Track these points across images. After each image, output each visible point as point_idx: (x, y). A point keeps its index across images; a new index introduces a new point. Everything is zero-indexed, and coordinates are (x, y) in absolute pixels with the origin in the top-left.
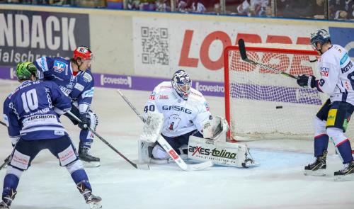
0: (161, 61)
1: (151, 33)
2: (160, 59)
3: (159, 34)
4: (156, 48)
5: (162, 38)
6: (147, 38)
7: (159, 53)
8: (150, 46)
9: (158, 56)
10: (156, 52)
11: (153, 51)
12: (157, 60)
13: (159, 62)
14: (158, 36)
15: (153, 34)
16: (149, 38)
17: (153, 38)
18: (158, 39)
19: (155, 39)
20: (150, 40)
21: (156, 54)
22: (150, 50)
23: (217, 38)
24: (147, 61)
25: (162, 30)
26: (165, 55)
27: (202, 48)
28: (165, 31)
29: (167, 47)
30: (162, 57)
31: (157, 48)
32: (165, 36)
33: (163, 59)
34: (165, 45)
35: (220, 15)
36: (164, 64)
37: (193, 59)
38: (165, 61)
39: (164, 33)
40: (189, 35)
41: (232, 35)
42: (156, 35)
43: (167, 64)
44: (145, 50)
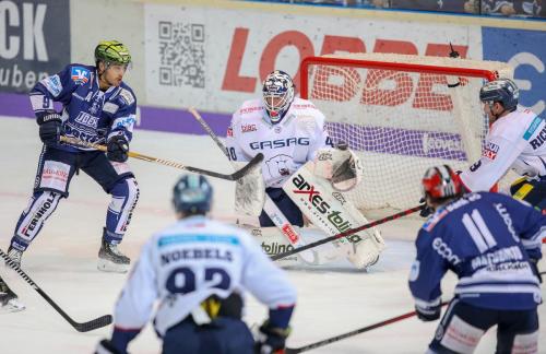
0: (192, 81)
1: (176, 31)
2: (190, 77)
3: (189, 34)
4: (184, 58)
5: (194, 40)
6: (169, 41)
7: (189, 67)
8: (174, 55)
9: (187, 72)
10: (183, 64)
11: (178, 64)
12: (186, 79)
13: (189, 83)
14: (187, 37)
15: (179, 34)
16: (173, 41)
17: (178, 41)
18: (187, 43)
19: (183, 43)
20: (174, 44)
21: (184, 69)
22: (173, 62)
23: (290, 43)
24: (168, 81)
25: (195, 28)
26: (199, 71)
27: (262, 59)
28: (200, 28)
29: (202, 57)
30: (193, 73)
31: (186, 59)
32: (200, 38)
33: (195, 78)
34: (199, 54)
35: (295, 3)
36: (196, 85)
37: (247, 78)
38: (198, 81)
39: (198, 33)
40: (241, 36)
41: (316, 37)
42: (184, 35)
43: (203, 87)
44: (166, 61)
